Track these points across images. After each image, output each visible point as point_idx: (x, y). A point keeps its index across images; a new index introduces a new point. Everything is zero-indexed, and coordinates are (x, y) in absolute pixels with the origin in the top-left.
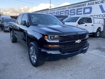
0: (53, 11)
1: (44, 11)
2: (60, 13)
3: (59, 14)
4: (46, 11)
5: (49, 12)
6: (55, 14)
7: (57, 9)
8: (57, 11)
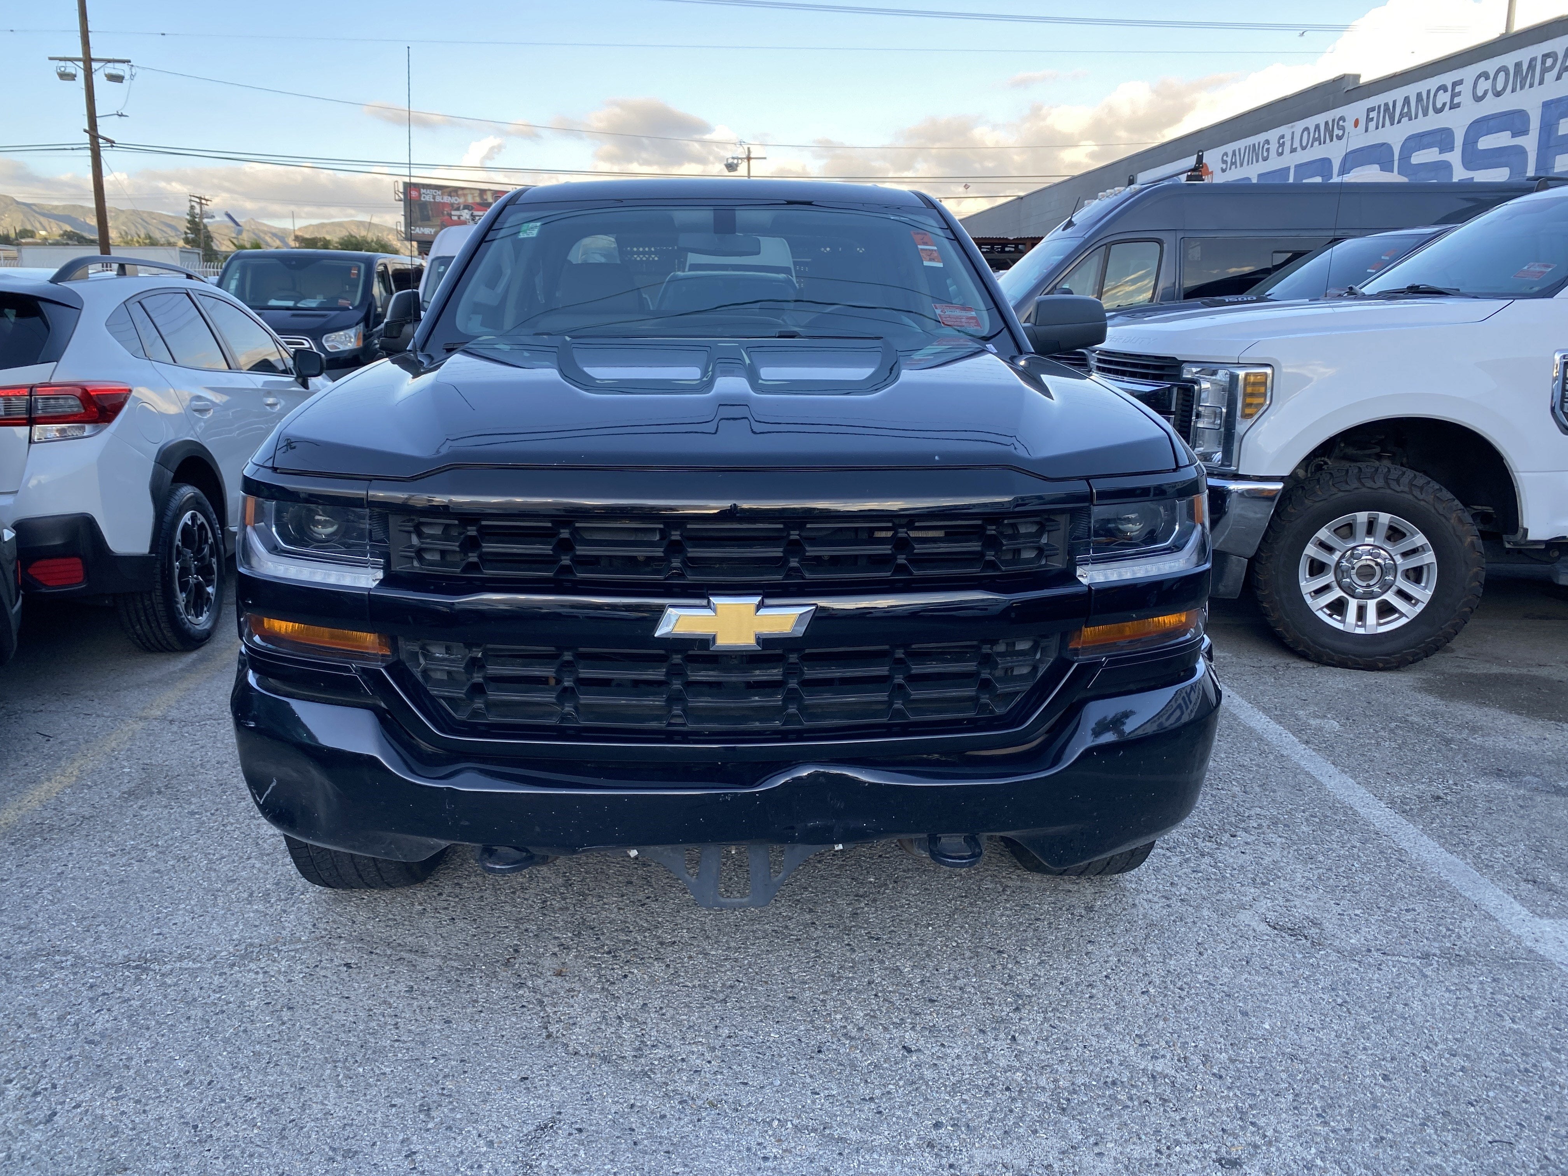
0: (1425, 104)
1: (1273, 135)
2: (1530, 142)
3: (1521, 151)
4: (1311, 122)
5: (1357, 139)
6: (1454, 158)
7: (1490, 65)
8: (1492, 106)
